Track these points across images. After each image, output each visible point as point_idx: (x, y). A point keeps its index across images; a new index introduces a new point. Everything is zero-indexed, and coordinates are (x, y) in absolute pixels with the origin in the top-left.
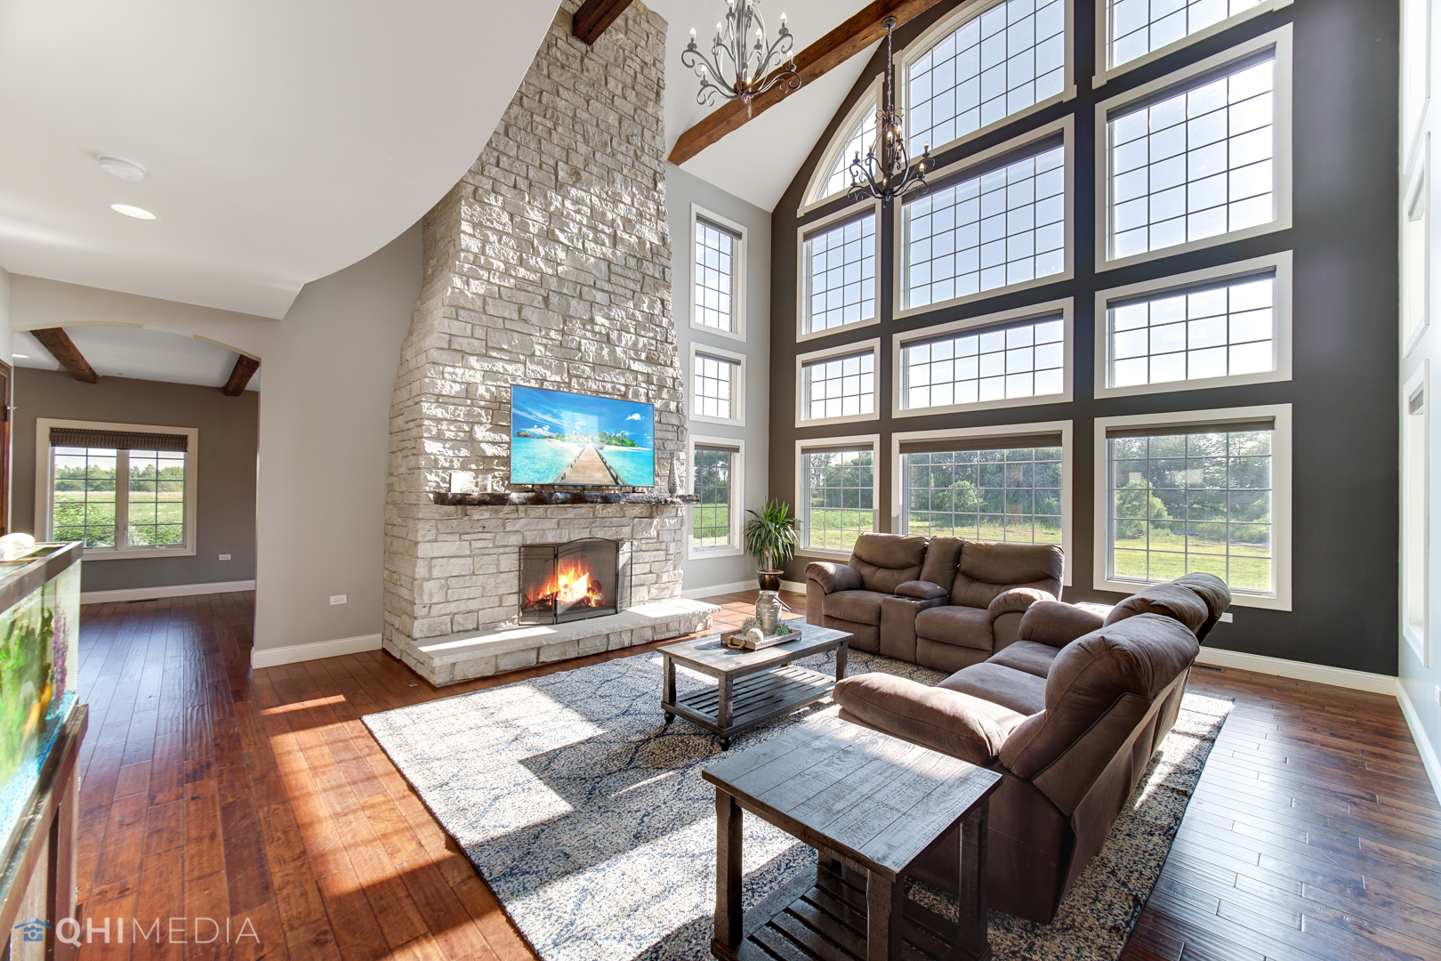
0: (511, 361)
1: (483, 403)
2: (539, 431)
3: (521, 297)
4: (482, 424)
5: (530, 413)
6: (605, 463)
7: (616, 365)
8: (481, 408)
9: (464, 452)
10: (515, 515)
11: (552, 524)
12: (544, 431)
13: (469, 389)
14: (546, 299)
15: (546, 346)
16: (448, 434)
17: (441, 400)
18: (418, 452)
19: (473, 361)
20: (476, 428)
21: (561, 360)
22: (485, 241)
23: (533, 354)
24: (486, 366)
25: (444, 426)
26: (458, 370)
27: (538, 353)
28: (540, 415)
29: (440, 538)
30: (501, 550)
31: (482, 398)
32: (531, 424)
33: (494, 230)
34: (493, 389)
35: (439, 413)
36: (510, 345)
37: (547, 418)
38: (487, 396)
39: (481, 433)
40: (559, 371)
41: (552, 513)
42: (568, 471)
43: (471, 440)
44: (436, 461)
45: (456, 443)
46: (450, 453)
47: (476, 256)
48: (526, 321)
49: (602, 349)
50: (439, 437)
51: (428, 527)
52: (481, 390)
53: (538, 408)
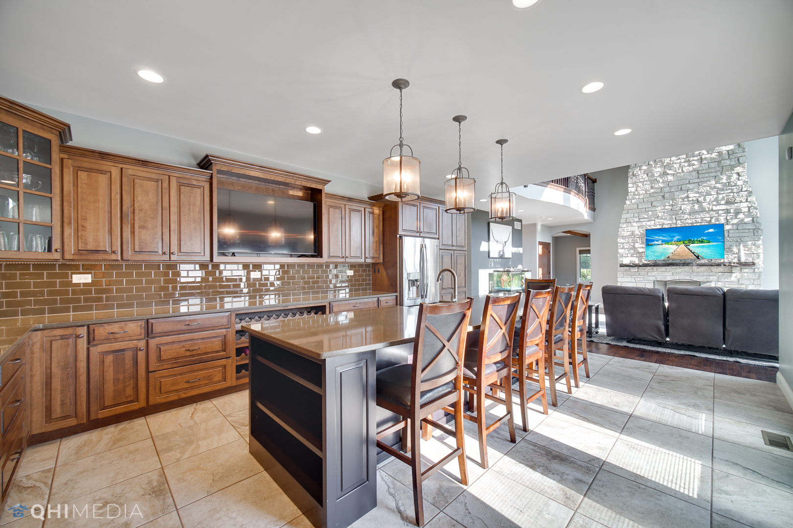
0: (649, 221)
1: (638, 236)
2: (657, 243)
3: (652, 199)
4: (638, 242)
5: (653, 237)
6: (691, 251)
7: (703, 210)
8: (637, 238)
9: (632, 251)
10: (652, 270)
11: (670, 273)
12: (660, 242)
13: (633, 233)
14: (663, 197)
15: (664, 212)
16: (626, 247)
17: (623, 237)
18: (617, 253)
19: (634, 224)
20: (636, 244)
21: (672, 216)
22: (638, 186)
23: (658, 216)
24: (639, 224)
25: (625, 244)
26: (628, 228)
27: (660, 215)
28: (657, 237)
29: (624, 276)
30: (646, 281)
31: (637, 235)
32: (653, 241)
33: (640, 182)
34: (642, 231)
35: (623, 241)
36: (648, 216)
37: (661, 238)
38: (639, 234)
39: (637, 245)
40: (671, 219)
41: (669, 270)
42: (670, 255)
43: (634, 248)
44: (622, 255)
45: (629, 249)
46: (627, 252)
47: (634, 192)
48: (655, 206)
49: (694, 206)
50: (623, 248)
51: (620, 273)
52: (637, 232)
53: (656, 235)
